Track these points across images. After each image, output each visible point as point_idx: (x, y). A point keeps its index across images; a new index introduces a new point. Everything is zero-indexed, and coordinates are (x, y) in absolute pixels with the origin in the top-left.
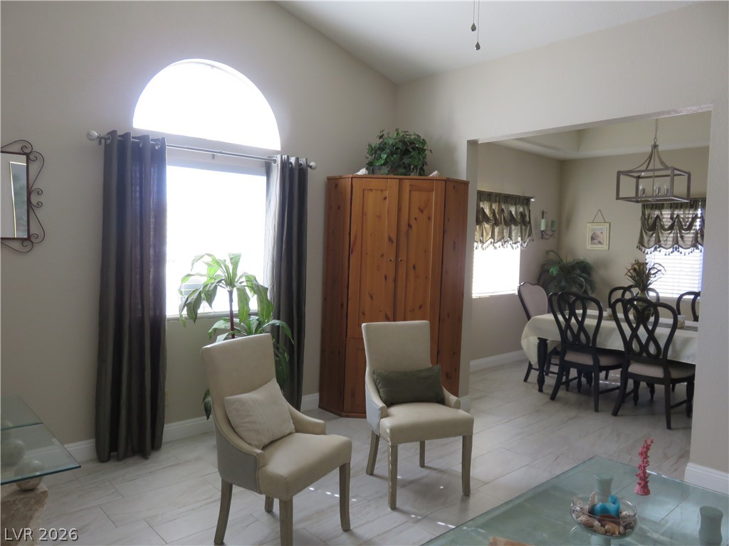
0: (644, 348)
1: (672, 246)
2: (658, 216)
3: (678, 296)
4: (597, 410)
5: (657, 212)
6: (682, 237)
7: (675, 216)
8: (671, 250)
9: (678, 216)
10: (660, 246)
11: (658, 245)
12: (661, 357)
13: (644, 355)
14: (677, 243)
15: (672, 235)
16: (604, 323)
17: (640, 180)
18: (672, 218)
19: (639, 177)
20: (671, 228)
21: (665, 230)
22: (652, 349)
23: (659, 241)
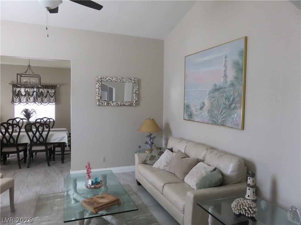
0: (38, 140)
1: (26, 102)
2: (19, 90)
3: (35, 120)
4: (20, 168)
5: (19, 89)
6: (29, 99)
7: (26, 91)
8: (26, 103)
9: (27, 90)
10: (21, 102)
11: (20, 101)
12: (44, 142)
13: (38, 142)
14: (28, 101)
15: (25, 98)
16: (21, 134)
17: (21, 77)
18: (25, 91)
19: (21, 76)
20: (25, 95)
21: (23, 96)
22: (41, 140)
23: (21, 100)
